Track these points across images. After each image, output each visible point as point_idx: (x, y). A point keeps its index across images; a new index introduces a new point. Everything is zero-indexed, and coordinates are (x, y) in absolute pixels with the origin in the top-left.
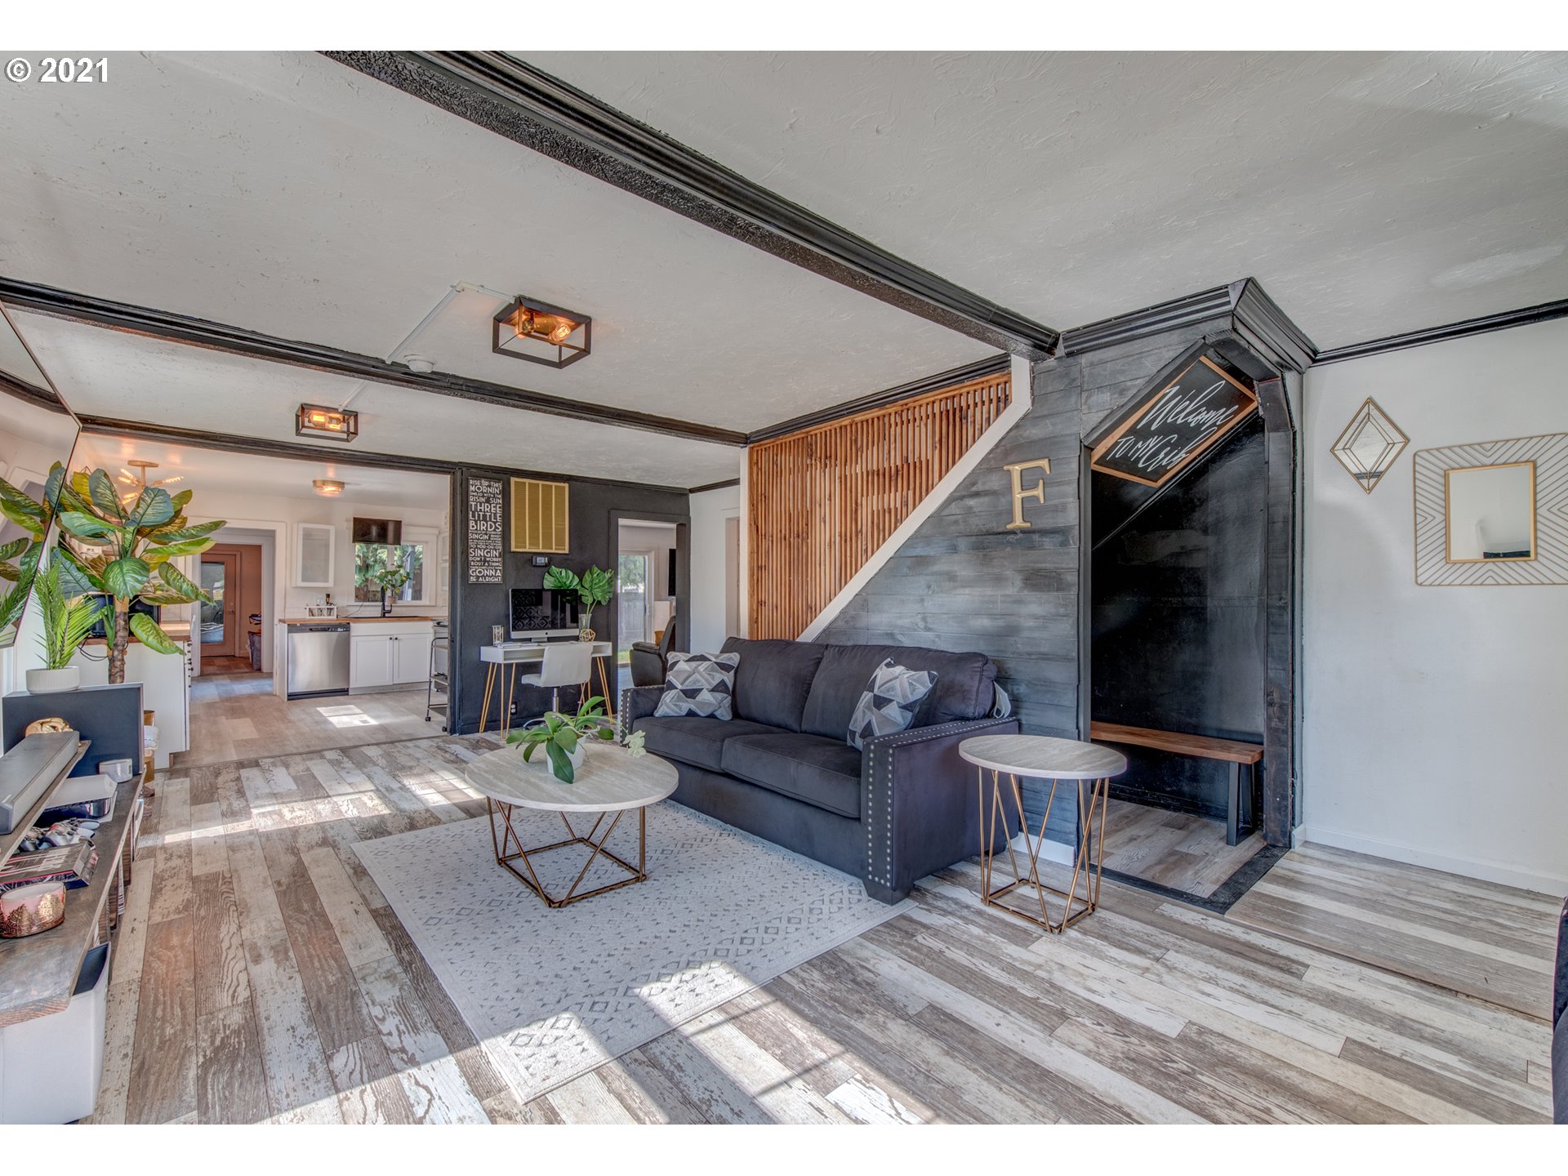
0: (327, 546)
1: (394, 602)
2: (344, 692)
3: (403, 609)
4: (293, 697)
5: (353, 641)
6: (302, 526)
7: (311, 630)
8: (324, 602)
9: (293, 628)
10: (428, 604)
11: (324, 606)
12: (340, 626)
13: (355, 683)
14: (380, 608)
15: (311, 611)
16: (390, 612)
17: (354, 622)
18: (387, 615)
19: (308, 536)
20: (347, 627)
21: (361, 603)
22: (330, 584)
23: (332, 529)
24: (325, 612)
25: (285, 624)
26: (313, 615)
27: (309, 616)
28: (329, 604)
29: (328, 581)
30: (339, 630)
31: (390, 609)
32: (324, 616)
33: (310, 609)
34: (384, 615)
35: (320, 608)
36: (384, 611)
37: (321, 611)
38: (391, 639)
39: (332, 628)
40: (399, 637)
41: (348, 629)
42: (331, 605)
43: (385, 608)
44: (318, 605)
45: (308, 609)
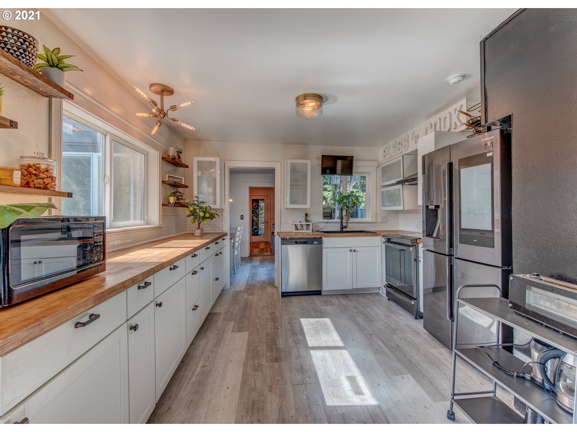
0: (305, 177)
1: (348, 219)
2: (318, 293)
3: (354, 225)
4: (285, 295)
5: (324, 251)
6: (289, 161)
7: (296, 243)
8: (304, 219)
9: (285, 241)
10: (370, 221)
11: (304, 223)
12: (315, 239)
13: (326, 287)
14: (339, 225)
15: (296, 226)
16: (346, 227)
17: (325, 236)
18: (344, 230)
19: (294, 170)
20: (320, 241)
21: (326, 221)
22: (308, 206)
23: (308, 162)
24: (305, 227)
25: (280, 237)
26: (297, 230)
27: (295, 230)
28: (307, 221)
29: (306, 204)
30: (314, 243)
31: (346, 225)
32: (304, 230)
33: (295, 225)
34: (342, 230)
35: (302, 225)
36: (342, 227)
37: (302, 226)
38: (351, 251)
39: (310, 242)
40: (357, 249)
41: (321, 242)
42: (308, 222)
43: (343, 224)
44: (300, 222)
45: (294, 225)
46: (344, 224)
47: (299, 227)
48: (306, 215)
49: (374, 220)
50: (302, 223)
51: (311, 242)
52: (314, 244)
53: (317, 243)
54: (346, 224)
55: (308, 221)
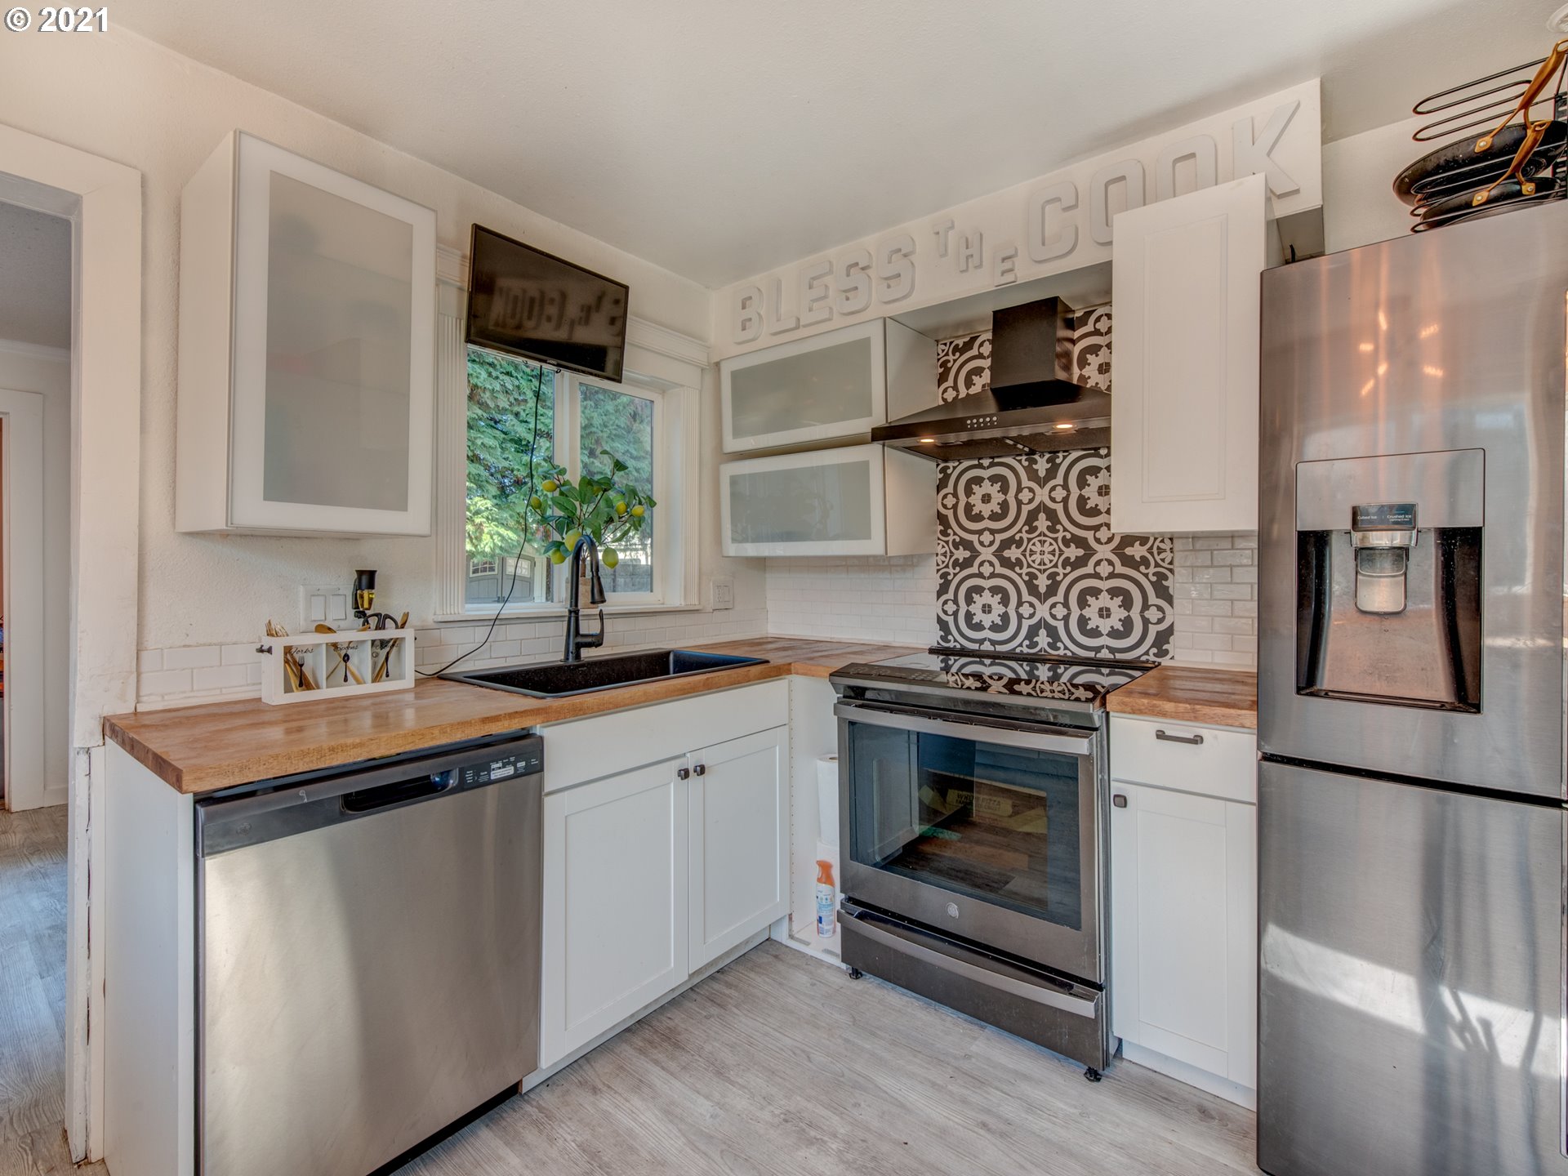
11: (350, 633)
14: (560, 628)
15: (292, 658)
16: (596, 639)
17: (558, 718)
18: (586, 654)
20: (528, 757)
22: (412, 520)
23: (419, 221)
24: (363, 662)
25: (180, 789)
26: (304, 683)
27: (288, 689)
28: (373, 621)
29: (401, 505)
30: (494, 775)
31: (598, 632)
32: (359, 682)
33: (288, 650)
34: (578, 656)
35: (335, 646)
36: (580, 640)
37: (342, 654)
38: (685, 774)
39: (462, 772)
40: (705, 758)
41: (534, 762)
42: (381, 626)
43: (581, 623)
44: (322, 629)
45: (278, 654)
46: (589, 627)
47: (318, 665)
48: (367, 579)
49: (694, 602)
50: (341, 638)
51: (469, 775)
52: (491, 782)
53: (510, 770)
54: (598, 622)
55: (382, 620)
